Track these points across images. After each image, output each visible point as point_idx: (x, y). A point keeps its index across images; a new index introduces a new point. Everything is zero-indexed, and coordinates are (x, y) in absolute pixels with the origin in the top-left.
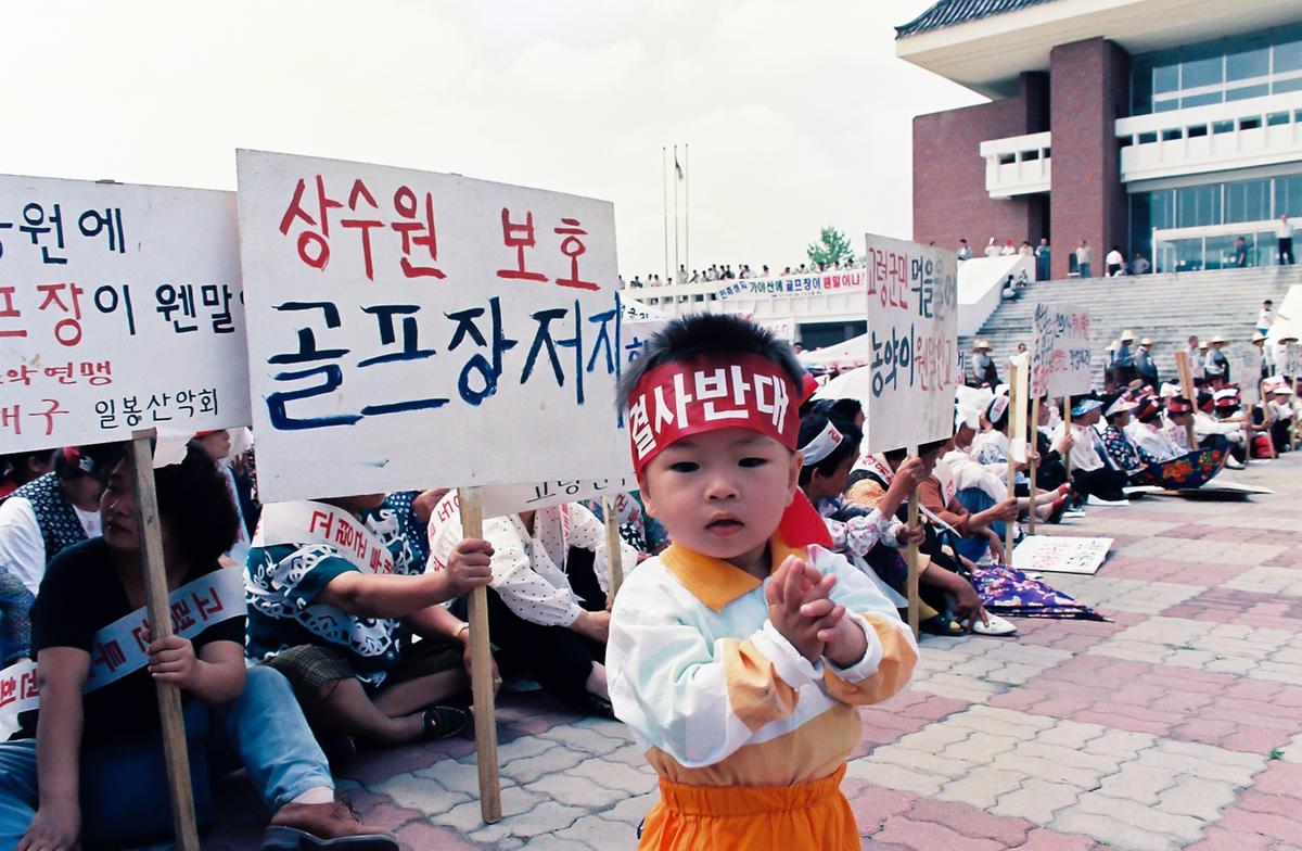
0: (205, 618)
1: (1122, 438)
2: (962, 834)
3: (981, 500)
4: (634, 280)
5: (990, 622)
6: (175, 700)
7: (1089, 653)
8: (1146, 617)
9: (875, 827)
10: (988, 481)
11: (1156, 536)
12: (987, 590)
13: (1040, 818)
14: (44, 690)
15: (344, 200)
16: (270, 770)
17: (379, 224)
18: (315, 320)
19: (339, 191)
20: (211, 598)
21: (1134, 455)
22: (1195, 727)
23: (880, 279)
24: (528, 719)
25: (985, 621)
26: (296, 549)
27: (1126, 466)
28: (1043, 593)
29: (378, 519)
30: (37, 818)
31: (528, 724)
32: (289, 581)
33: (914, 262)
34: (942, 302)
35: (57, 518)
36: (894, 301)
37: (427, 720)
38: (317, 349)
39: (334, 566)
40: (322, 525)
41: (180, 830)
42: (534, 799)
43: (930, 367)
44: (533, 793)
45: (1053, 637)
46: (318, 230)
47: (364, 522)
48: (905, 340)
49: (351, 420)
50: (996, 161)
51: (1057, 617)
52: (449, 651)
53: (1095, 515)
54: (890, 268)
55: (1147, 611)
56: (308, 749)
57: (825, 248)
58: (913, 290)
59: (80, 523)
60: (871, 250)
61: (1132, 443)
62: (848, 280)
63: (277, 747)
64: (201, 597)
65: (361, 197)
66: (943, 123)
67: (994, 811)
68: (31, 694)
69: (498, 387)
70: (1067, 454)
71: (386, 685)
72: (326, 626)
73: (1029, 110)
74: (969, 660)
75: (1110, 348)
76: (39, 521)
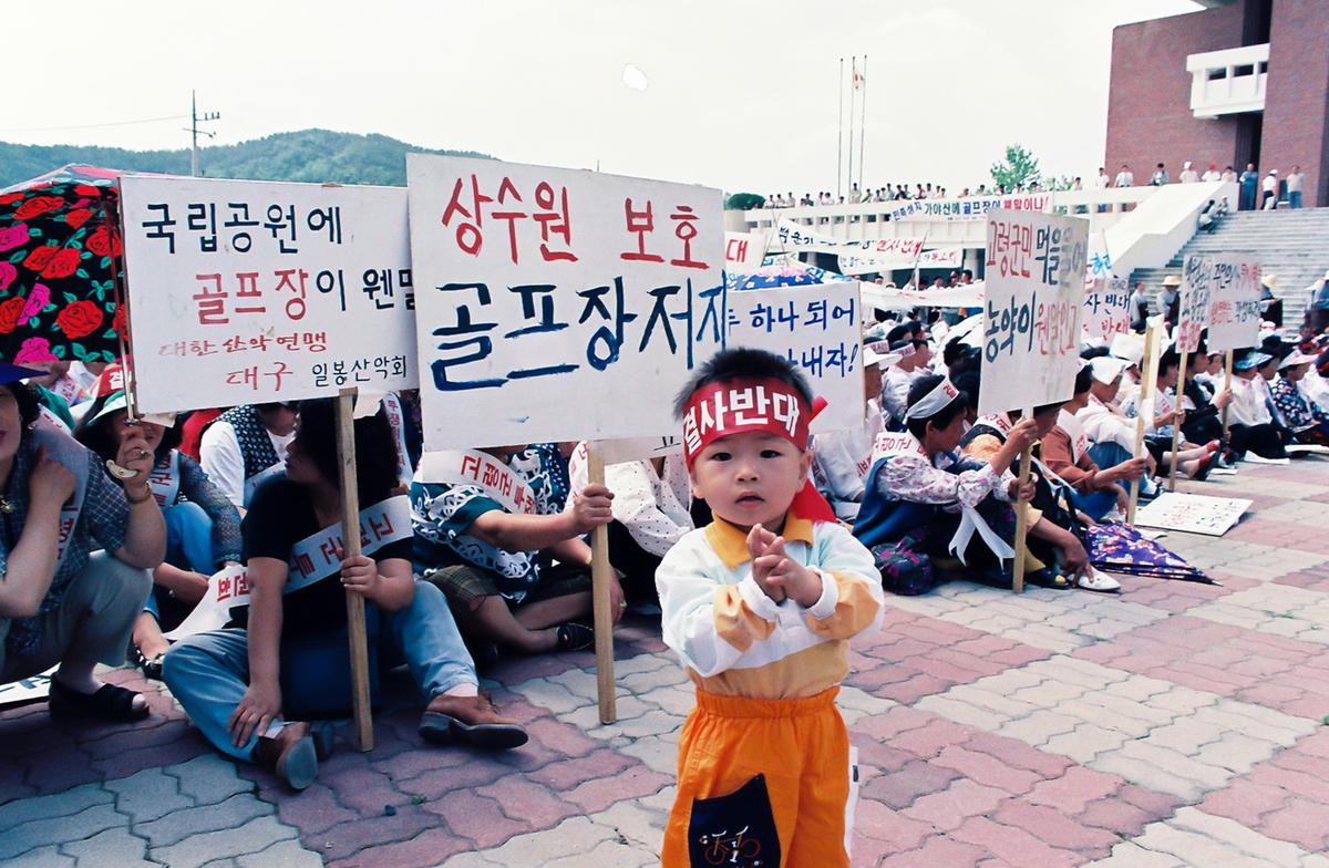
0: (379, 539)
1: (1295, 392)
2: (1008, 765)
3: (1118, 455)
4: (805, 198)
5: (1095, 578)
6: (359, 607)
7: (1188, 614)
8: (1258, 583)
9: (933, 752)
10: (1125, 436)
11: (1304, 499)
12: (1101, 546)
13: (1080, 758)
14: (254, 591)
15: (494, 195)
16: (426, 668)
17: (523, 216)
18: (470, 298)
19: (490, 188)
20: (384, 522)
21: (1307, 411)
22: (1264, 691)
23: (1000, 250)
24: (648, 640)
25: (1090, 576)
26: (449, 489)
27: (1296, 422)
28: (1155, 553)
29: (522, 458)
30: (248, 691)
31: (648, 643)
32: (442, 514)
33: (1039, 231)
34: (1069, 269)
35: (254, 440)
36: (1014, 270)
37: (560, 634)
38: (472, 323)
39: (482, 504)
40: (472, 468)
41: (358, 711)
42: (646, 707)
43: (1052, 333)
44: (644, 702)
45: (1154, 596)
46: (472, 221)
47: (508, 463)
48: (1025, 307)
49: (498, 383)
50: (1204, 76)
51: (1166, 577)
52: (582, 576)
53: (1248, 474)
54: (1013, 239)
55: (1261, 577)
56: (458, 653)
57: (1009, 167)
58: (1037, 259)
59: (272, 446)
60: (993, 223)
61: (1305, 399)
62: (1030, 204)
63: (434, 649)
64: (376, 522)
65: (508, 192)
66: (1146, 33)
67: (1042, 748)
68: (242, 593)
69: (620, 355)
70: (1225, 409)
71: (525, 602)
72: (474, 552)
73: (1245, 20)
74: (1066, 613)
75: (1312, 288)
76: (240, 443)
